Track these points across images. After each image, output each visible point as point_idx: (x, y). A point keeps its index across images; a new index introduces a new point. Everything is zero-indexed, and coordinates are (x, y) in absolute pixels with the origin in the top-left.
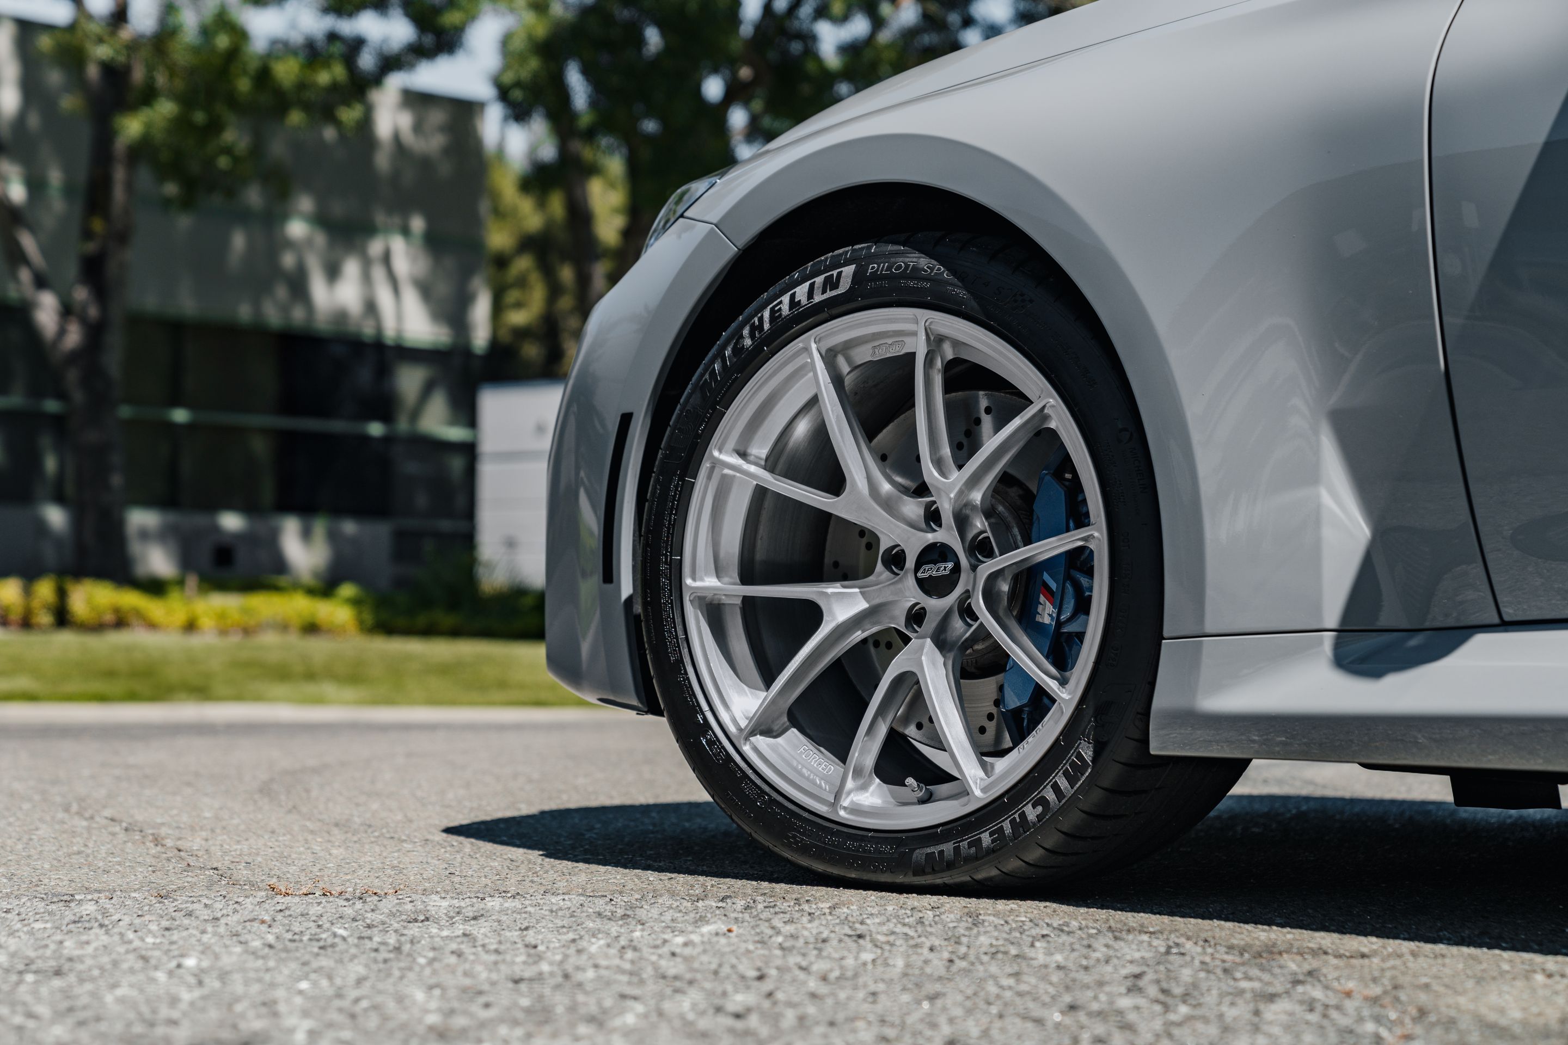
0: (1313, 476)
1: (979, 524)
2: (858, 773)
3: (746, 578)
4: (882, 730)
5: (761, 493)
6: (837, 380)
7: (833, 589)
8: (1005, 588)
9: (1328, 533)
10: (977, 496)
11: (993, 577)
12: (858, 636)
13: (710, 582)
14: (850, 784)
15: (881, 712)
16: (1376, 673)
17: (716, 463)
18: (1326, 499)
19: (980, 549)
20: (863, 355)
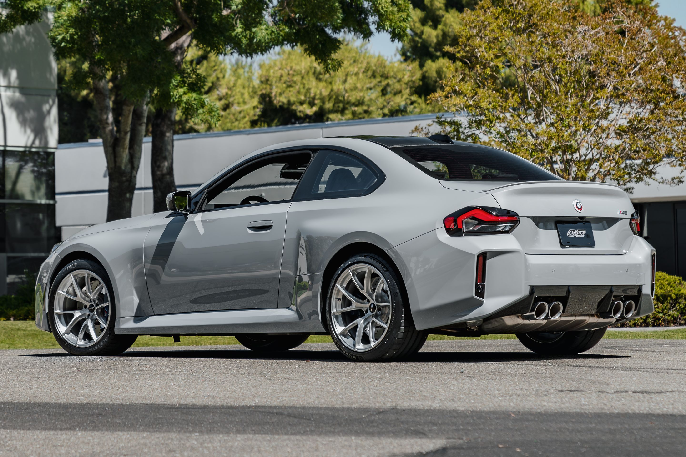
0: (132, 295)
1: (97, 301)
2: (80, 339)
3: (64, 310)
4: (83, 333)
5: (66, 298)
6: (76, 280)
7: (76, 312)
8: (100, 311)
9: (134, 302)
10: (96, 297)
11: (97, 309)
12: (80, 319)
13: (58, 311)
14: (78, 341)
15: (83, 329)
16: (137, 323)
17: (59, 293)
18: (134, 298)
19: (97, 305)
20: (79, 276)
